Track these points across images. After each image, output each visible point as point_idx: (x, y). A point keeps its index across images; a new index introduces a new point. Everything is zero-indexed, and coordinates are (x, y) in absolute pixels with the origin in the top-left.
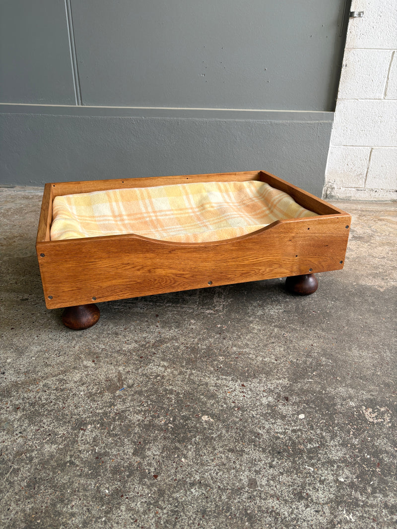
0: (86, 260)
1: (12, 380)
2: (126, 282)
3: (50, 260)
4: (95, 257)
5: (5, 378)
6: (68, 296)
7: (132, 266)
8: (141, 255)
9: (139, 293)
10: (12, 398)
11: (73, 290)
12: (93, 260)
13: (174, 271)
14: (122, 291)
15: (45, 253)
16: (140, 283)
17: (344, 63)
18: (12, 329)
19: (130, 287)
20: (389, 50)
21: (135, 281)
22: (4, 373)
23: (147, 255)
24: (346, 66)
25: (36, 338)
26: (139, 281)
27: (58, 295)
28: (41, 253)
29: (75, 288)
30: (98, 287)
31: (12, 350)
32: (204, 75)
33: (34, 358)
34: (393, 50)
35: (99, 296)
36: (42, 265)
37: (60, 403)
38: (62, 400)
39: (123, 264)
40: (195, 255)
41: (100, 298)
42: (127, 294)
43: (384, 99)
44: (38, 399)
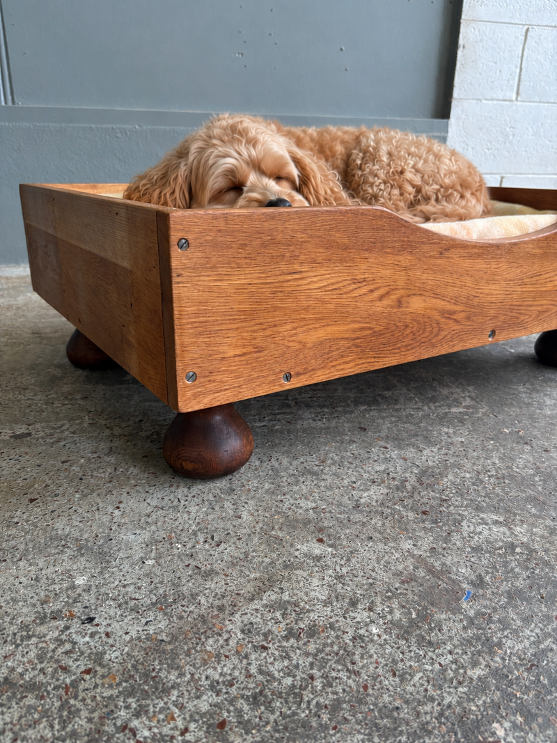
0: (283, 267)
1: (134, 634)
2: (354, 331)
3: (203, 261)
4: (302, 257)
5: (107, 635)
6: (232, 372)
7: (372, 287)
8: (390, 259)
9: (373, 360)
10: (175, 693)
11: (244, 354)
12: (297, 267)
13: (440, 304)
14: (343, 357)
15: (190, 237)
16: (380, 334)
17: (461, 42)
18: (32, 501)
19: (360, 344)
20: (521, 26)
21: (370, 328)
22: (91, 620)
23: (402, 258)
24: (464, 47)
25: (117, 512)
26: (378, 328)
27: (211, 368)
28: (180, 235)
29: (250, 349)
30: (297, 346)
31: (69, 552)
32: (242, 54)
33: (150, 562)
34: (527, 27)
35: (298, 369)
36: (178, 276)
37: (341, 674)
38: (337, 662)
39: (354, 281)
40: (480, 264)
41: (298, 374)
42: (351, 365)
43: (517, 99)
44: (260, 677)
